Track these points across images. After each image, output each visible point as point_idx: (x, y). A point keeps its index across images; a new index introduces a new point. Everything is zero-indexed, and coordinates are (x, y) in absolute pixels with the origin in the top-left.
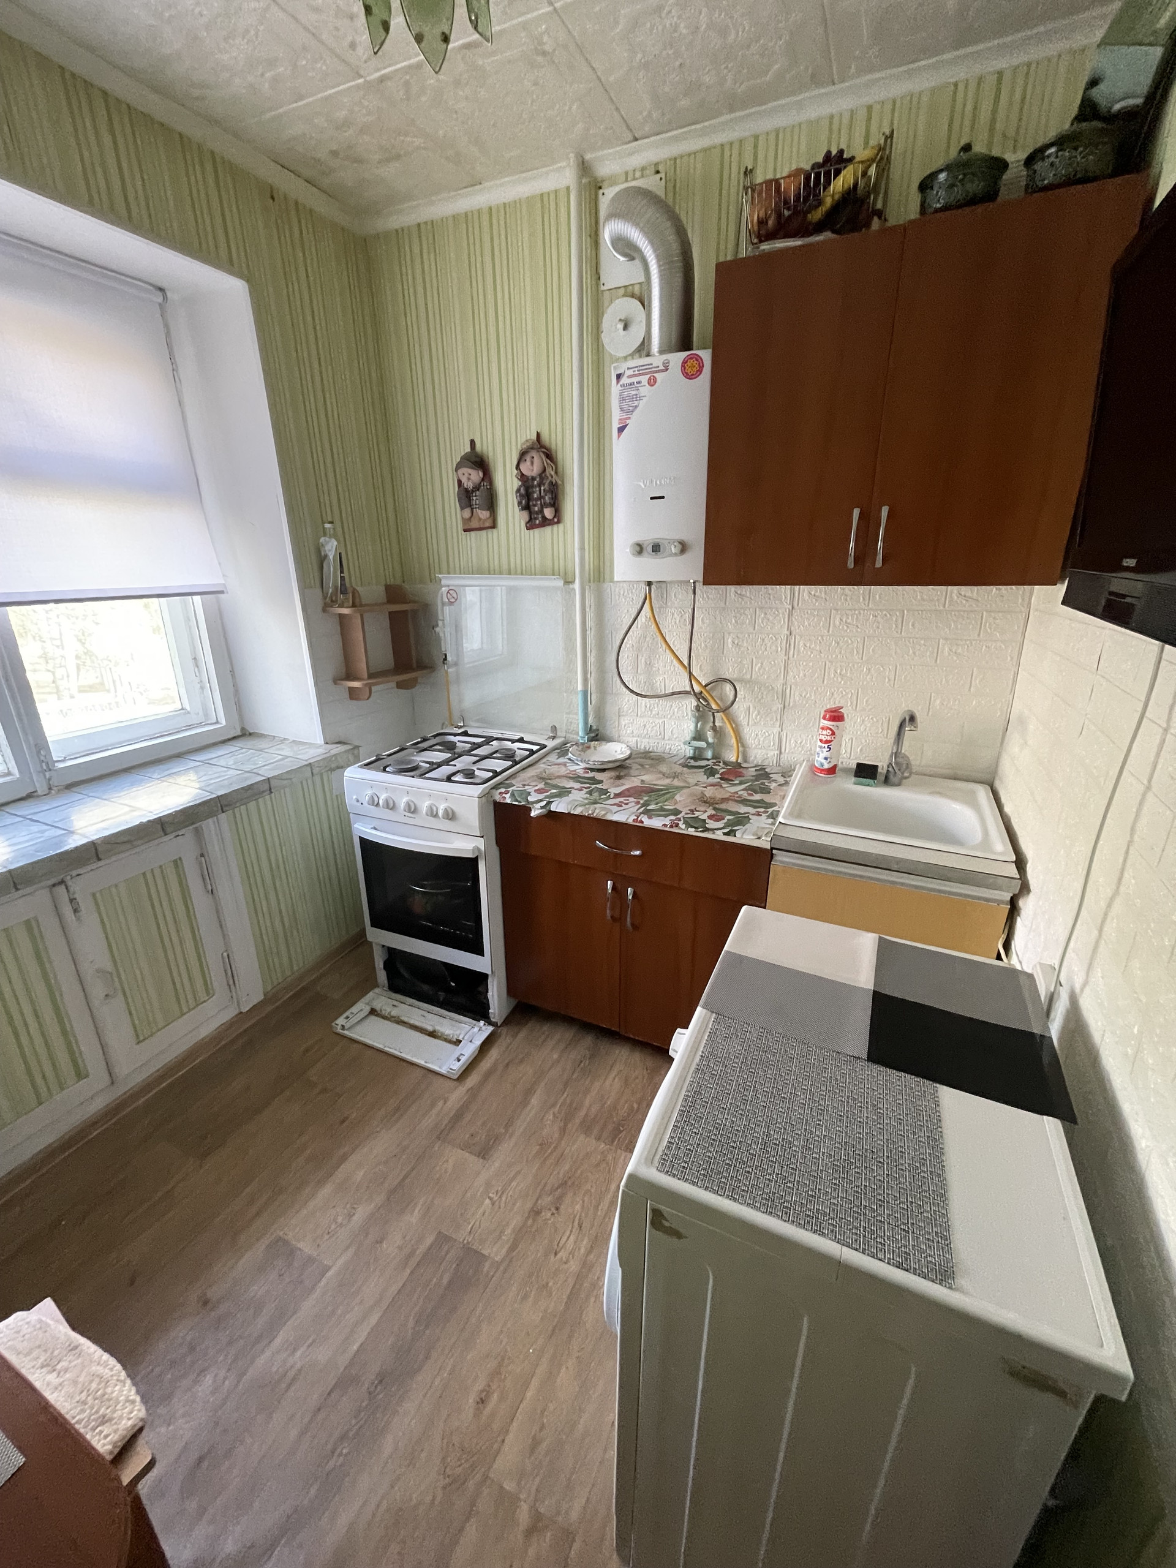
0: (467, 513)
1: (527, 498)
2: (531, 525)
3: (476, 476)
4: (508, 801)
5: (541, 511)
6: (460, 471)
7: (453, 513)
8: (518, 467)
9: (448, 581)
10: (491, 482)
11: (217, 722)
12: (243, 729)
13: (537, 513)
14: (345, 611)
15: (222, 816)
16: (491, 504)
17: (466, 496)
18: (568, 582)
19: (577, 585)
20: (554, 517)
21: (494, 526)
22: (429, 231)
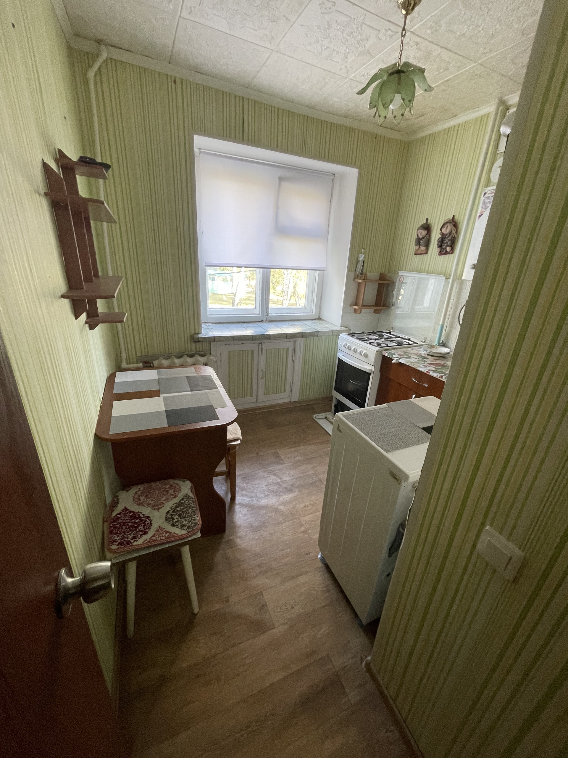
0: (417, 247)
1: (441, 244)
2: (441, 254)
3: (424, 233)
4: (386, 355)
5: (446, 248)
6: (418, 231)
7: (412, 246)
8: (441, 230)
9: (401, 273)
10: (430, 236)
11: (312, 313)
12: (319, 317)
13: (444, 249)
14: (360, 281)
15: (303, 339)
16: (427, 245)
17: (418, 241)
18: (447, 278)
19: (451, 280)
20: (451, 251)
21: (426, 253)
22: (432, 136)
